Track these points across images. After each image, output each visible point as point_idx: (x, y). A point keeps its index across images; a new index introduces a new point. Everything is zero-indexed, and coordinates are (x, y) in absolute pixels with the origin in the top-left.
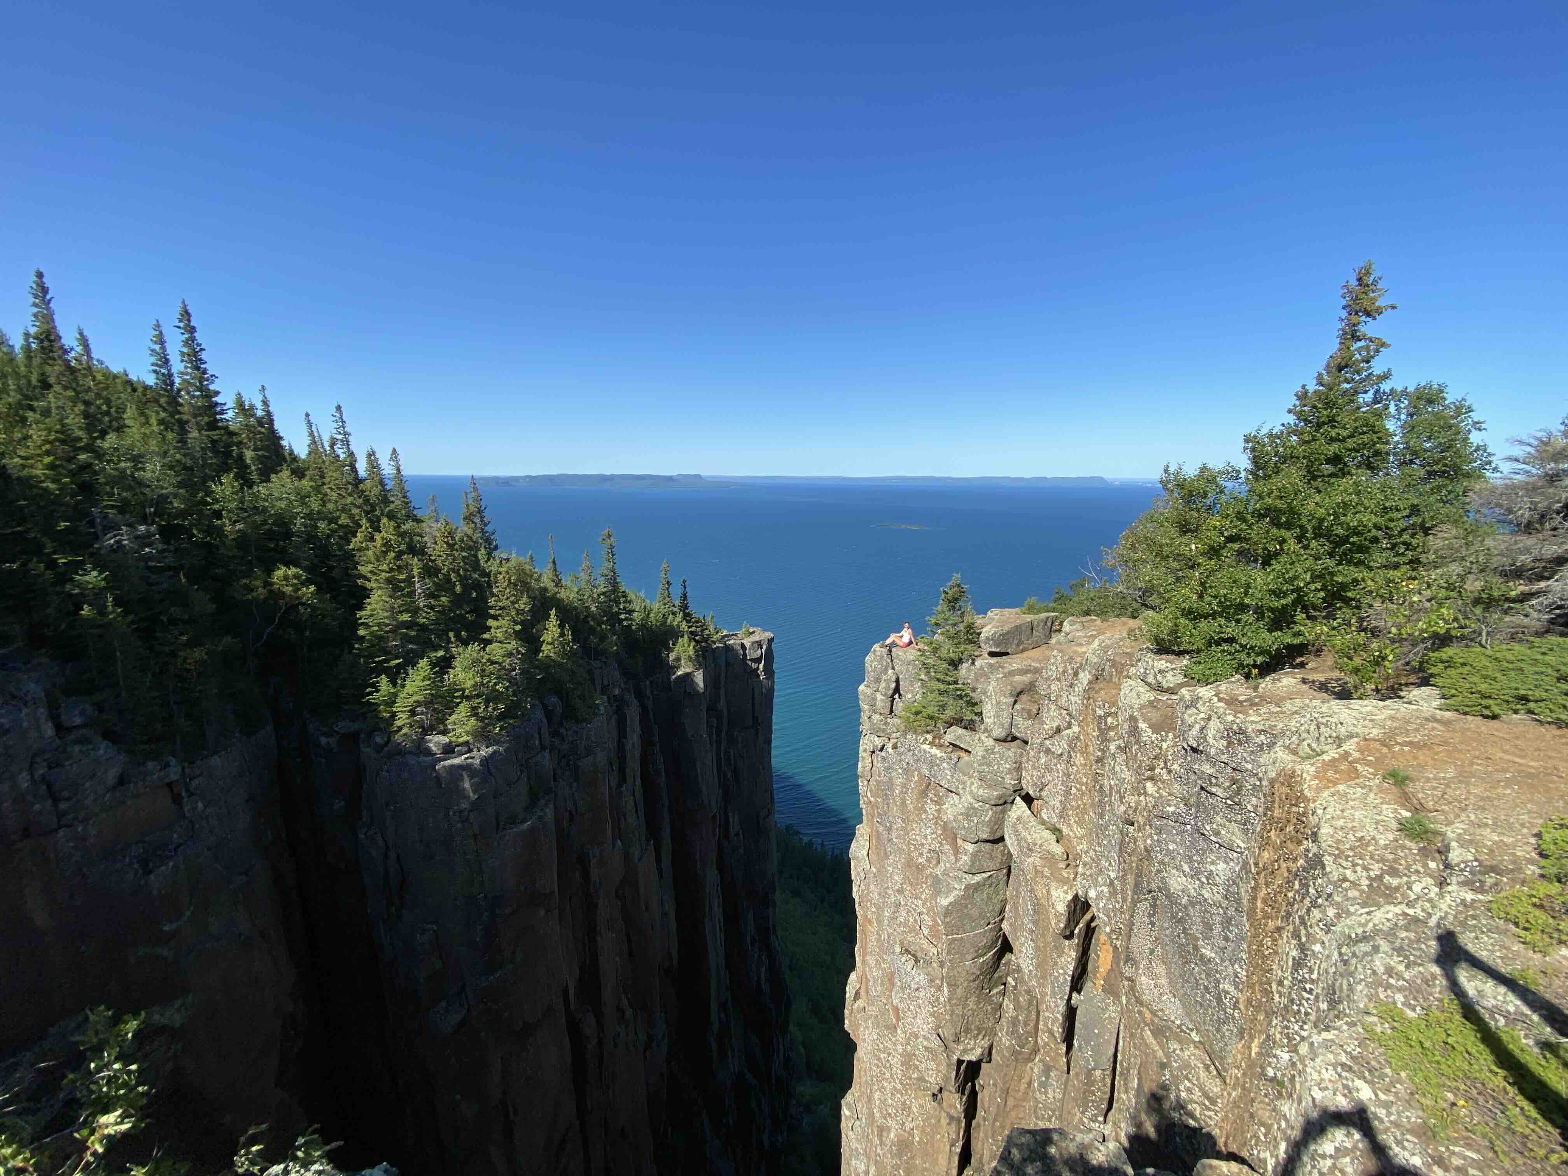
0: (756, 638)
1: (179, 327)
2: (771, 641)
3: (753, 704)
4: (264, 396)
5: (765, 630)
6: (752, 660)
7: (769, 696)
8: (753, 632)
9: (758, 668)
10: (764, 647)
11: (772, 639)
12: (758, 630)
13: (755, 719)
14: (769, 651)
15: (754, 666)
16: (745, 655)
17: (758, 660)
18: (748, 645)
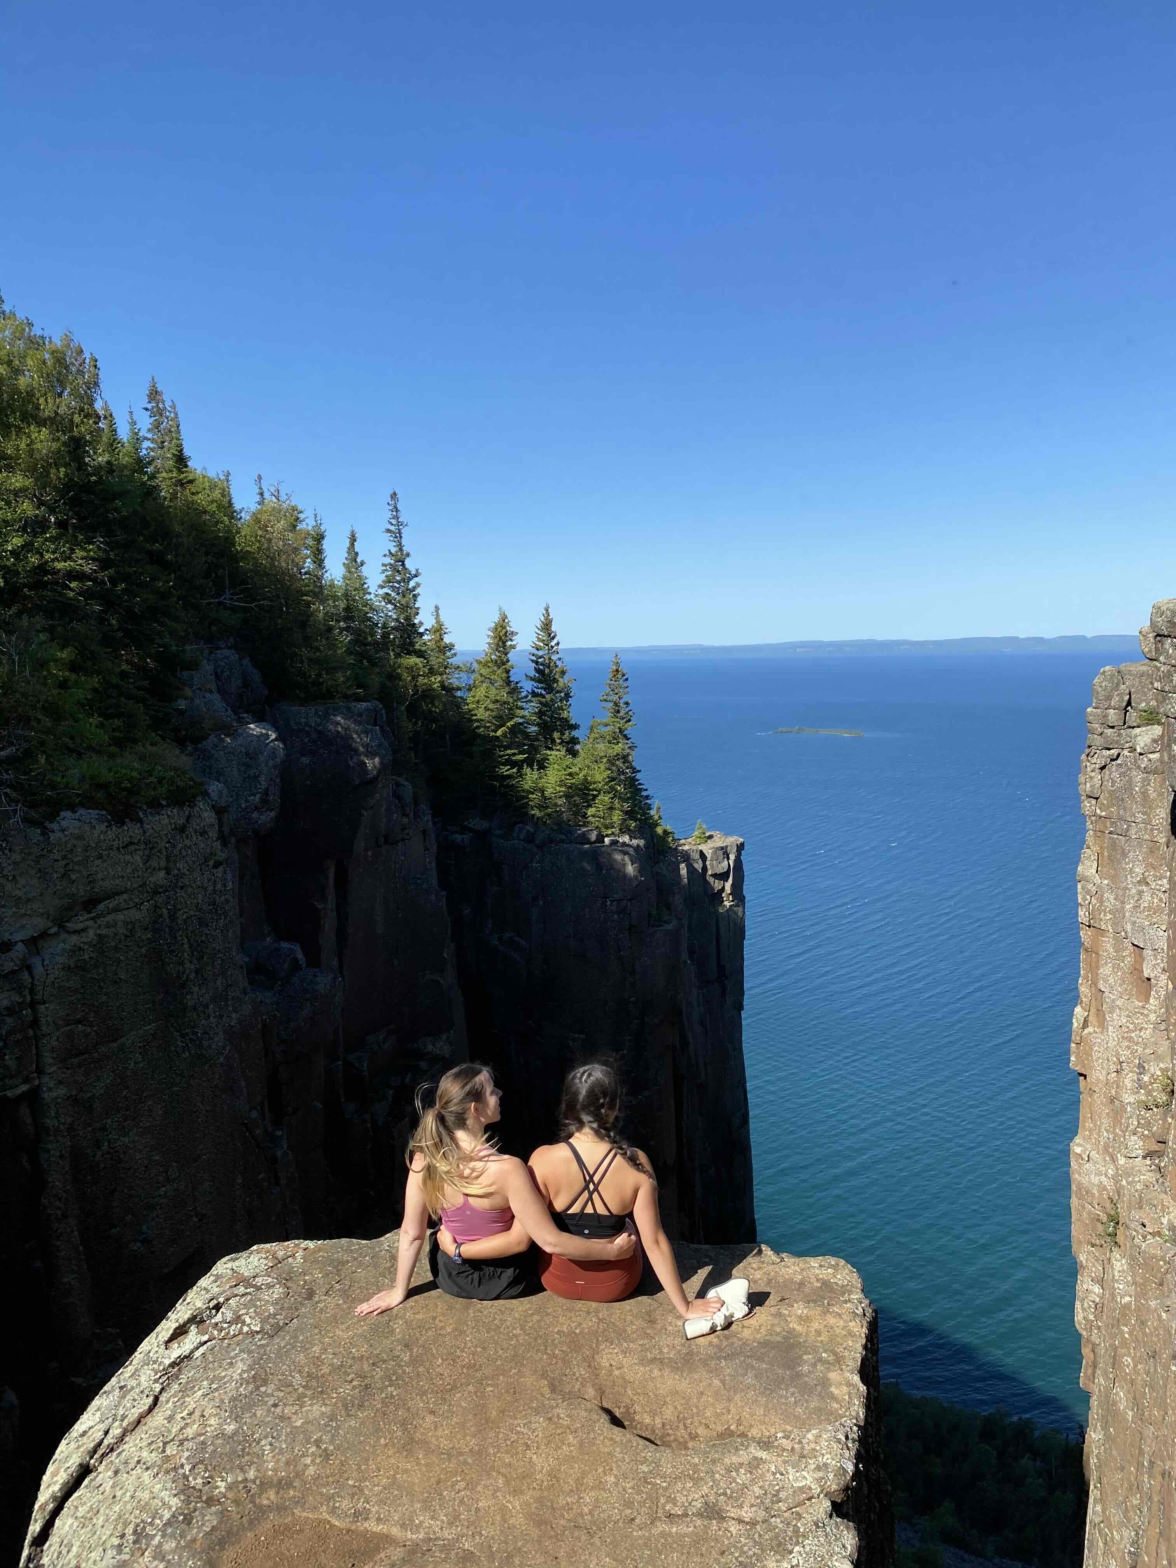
0: (719, 841)
1: (147, 409)
2: (740, 847)
3: (718, 941)
4: (260, 488)
5: (727, 834)
6: (715, 876)
7: (739, 932)
8: (711, 837)
9: (723, 889)
10: (732, 857)
11: (742, 844)
12: (717, 834)
13: (721, 967)
14: (738, 861)
15: (717, 885)
16: (705, 868)
17: (724, 876)
18: (709, 854)
